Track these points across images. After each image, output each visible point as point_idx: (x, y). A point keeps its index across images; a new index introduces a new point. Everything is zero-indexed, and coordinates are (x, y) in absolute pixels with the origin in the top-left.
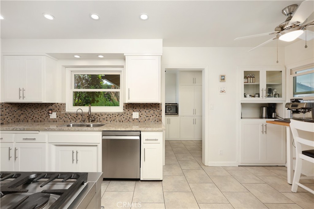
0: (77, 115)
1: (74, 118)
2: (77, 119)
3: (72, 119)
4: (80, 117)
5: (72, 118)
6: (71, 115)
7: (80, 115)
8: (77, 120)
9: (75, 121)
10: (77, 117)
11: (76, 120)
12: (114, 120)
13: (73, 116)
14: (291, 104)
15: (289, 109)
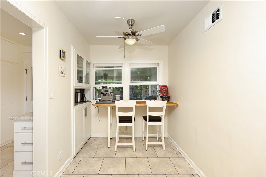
14: (104, 89)
15: (102, 93)
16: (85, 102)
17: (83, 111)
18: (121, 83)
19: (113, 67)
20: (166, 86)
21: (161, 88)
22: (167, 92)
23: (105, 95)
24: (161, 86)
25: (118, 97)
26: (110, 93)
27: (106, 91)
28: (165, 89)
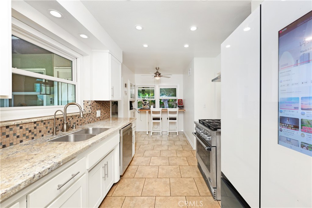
0: (35, 125)
1: (30, 131)
2: (35, 133)
3: (24, 135)
4: (42, 126)
5: (25, 133)
6: (21, 128)
7: (43, 124)
8: (35, 135)
9: (33, 138)
10: (35, 128)
11: (33, 136)
12: (84, 123)
13: (27, 129)
14: (144, 102)
15: (143, 104)
16: (132, 109)
17: (133, 114)
18: (154, 98)
19: (149, 88)
20: (182, 100)
21: (178, 101)
22: (182, 103)
23: (144, 105)
24: (179, 100)
25: (152, 106)
26: (148, 104)
27: (145, 103)
28: (181, 101)
